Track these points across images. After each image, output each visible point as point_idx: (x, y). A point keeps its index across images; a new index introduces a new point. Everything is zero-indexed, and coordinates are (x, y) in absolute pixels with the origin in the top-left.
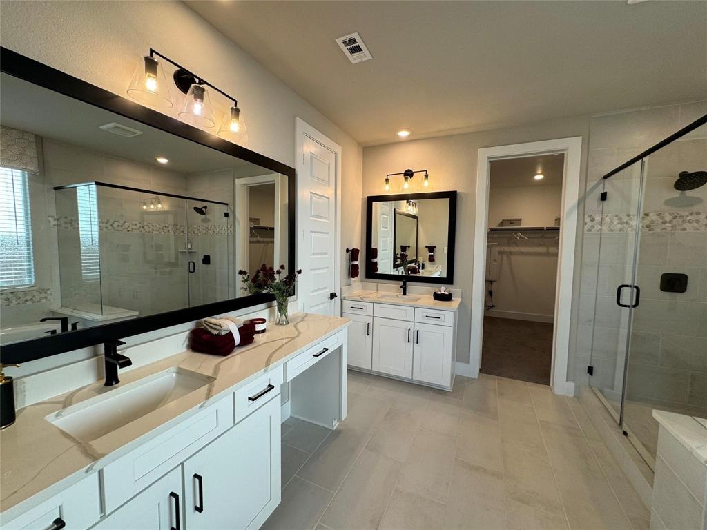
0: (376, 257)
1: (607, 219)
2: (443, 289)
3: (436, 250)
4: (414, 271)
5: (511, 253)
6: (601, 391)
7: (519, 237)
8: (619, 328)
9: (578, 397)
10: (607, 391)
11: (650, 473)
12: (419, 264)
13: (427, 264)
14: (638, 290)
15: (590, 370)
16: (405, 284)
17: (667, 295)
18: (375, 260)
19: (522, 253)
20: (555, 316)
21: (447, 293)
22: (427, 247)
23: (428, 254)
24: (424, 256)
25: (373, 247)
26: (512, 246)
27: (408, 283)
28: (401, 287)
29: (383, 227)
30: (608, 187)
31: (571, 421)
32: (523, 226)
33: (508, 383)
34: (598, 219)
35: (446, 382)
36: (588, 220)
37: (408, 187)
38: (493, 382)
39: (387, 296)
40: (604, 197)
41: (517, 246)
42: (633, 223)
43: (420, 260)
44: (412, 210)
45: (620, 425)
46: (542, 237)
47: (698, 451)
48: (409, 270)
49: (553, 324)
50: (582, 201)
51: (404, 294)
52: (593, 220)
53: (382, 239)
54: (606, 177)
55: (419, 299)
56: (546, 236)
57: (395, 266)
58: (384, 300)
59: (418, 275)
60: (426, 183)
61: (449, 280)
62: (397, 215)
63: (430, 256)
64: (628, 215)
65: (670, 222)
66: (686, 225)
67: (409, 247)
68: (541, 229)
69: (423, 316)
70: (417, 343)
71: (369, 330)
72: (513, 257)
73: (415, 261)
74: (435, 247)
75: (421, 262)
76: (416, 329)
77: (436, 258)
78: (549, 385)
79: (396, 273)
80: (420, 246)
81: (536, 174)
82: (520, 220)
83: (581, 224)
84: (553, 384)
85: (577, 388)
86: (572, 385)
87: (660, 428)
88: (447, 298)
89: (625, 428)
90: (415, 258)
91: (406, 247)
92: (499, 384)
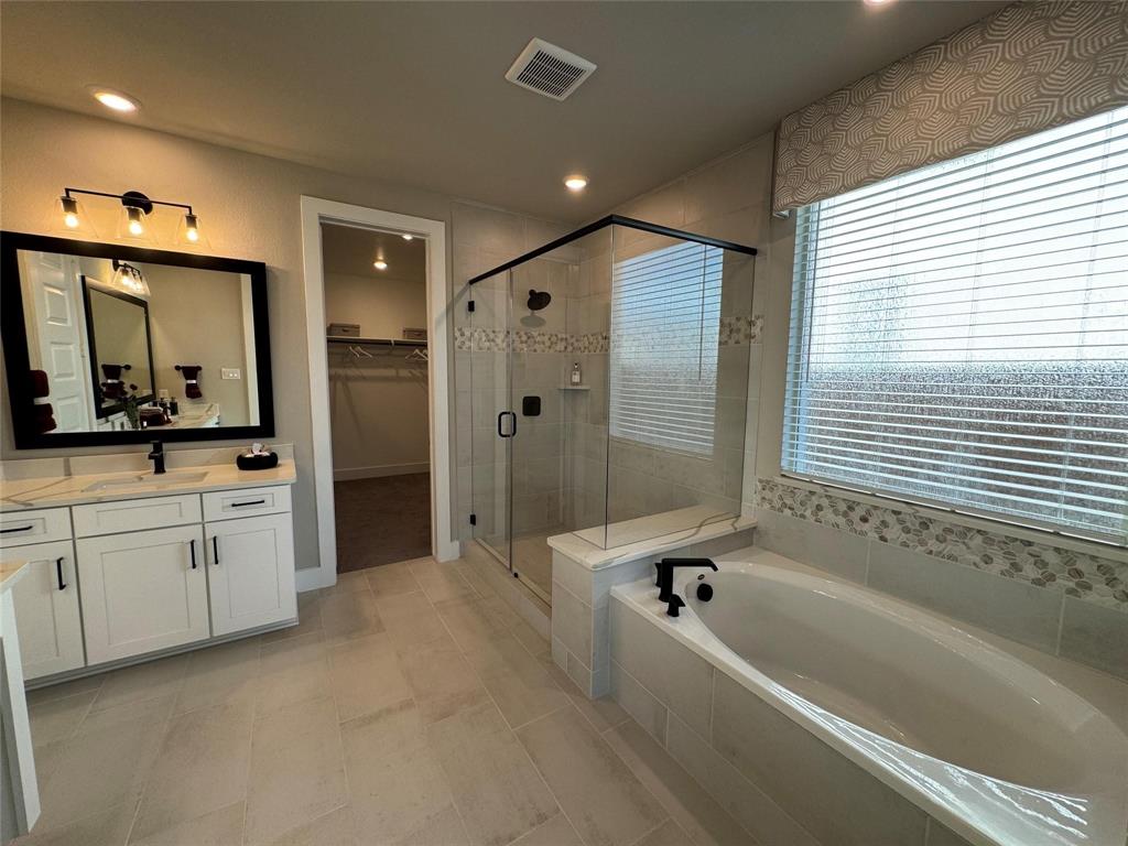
0: (45, 393)
1: (476, 334)
2: (256, 448)
3: (204, 373)
4: (156, 419)
5: (348, 378)
6: (485, 540)
7: (361, 354)
8: (494, 462)
9: (463, 556)
10: (489, 536)
11: (547, 607)
12: (163, 405)
13: (184, 404)
14: (514, 415)
15: (473, 520)
16: (158, 448)
17: (528, 418)
18: (43, 401)
19: (364, 378)
20: (432, 462)
21: (266, 454)
22: (177, 368)
23: (182, 383)
24: (172, 387)
25: (33, 367)
26: (350, 367)
27: (165, 446)
28: (150, 457)
29: (52, 319)
30: (476, 293)
31: (466, 588)
32: (363, 336)
33: (380, 572)
34: (467, 334)
35: (288, 612)
36: (457, 334)
37: (137, 232)
38: (361, 580)
39: (108, 483)
40: (471, 306)
41: (357, 367)
42: (499, 341)
43: (165, 394)
44: (132, 285)
45: (511, 569)
46: (389, 354)
47: (587, 560)
48: (143, 419)
49: (429, 473)
50: (450, 308)
51: (160, 469)
52: (462, 335)
53: (54, 348)
54: (472, 282)
55: (205, 474)
56: (394, 352)
57: (102, 413)
58: (98, 493)
59: (167, 427)
60: (192, 234)
61: (267, 429)
62: (93, 294)
63: (188, 386)
64: (494, 332)
65: (526, 342)
66: (537, 346)
67: (128, 367)
68: (387, 343)
69: (223, 507)
70: (217, 562)
71: (61, 575)
72: (350, 384)
73: (152, 398)
74: (199, 368)
75: (168, 401)
76: (209, 536)
77: (204, 390)
78: (431, 554)
79: (107, 428)
80: (159, 364)
81: (378, 260)
82: (358, 327)
83: (451, 339)
84: (436, 552)
85: (462, 546)
86: (457, 544)
87: (554, 554)
88: (270, 462)
89: (515, 570)
90: (150, 392)
91: (119, 368)
92: (369, 579)
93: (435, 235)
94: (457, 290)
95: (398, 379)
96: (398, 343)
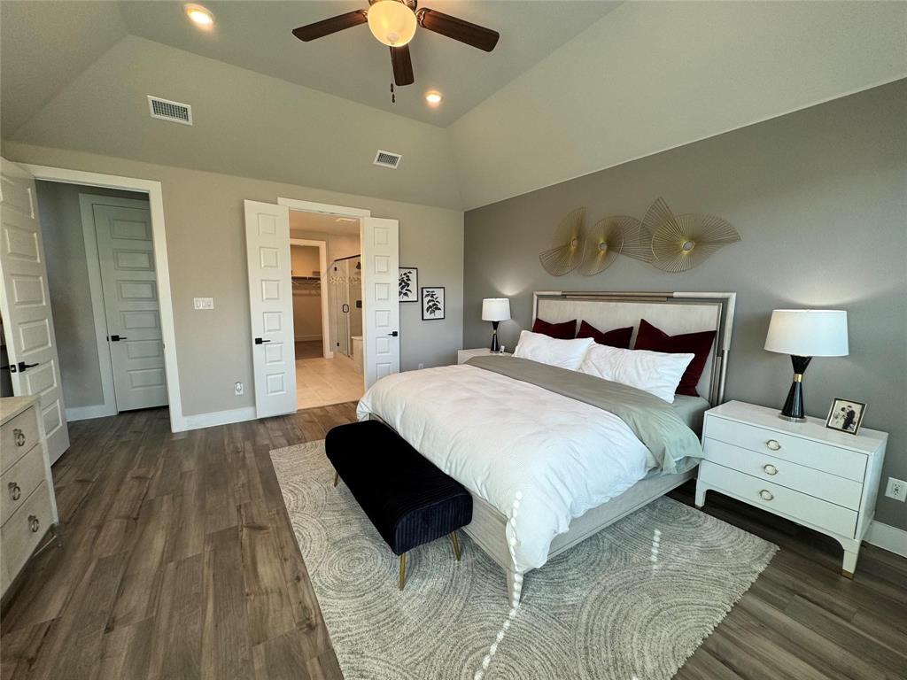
9: (335, 357)
15: (338, 344)
30: (337, 265)
36: (331, 278)
40: (336, 269)
41: (299, 290)
50: (328, 270)
52: (333, 279)
54: (336, 261)
56: (308, 283)
68: (305, 278)
78: (323, 356)
83: (329, 281)
84: (325, 355)
85: (335, 354)
86: (332, 353)
93: (322, 245)
94: (331, 263)
95: (310, 295)
96: (310, 278)
